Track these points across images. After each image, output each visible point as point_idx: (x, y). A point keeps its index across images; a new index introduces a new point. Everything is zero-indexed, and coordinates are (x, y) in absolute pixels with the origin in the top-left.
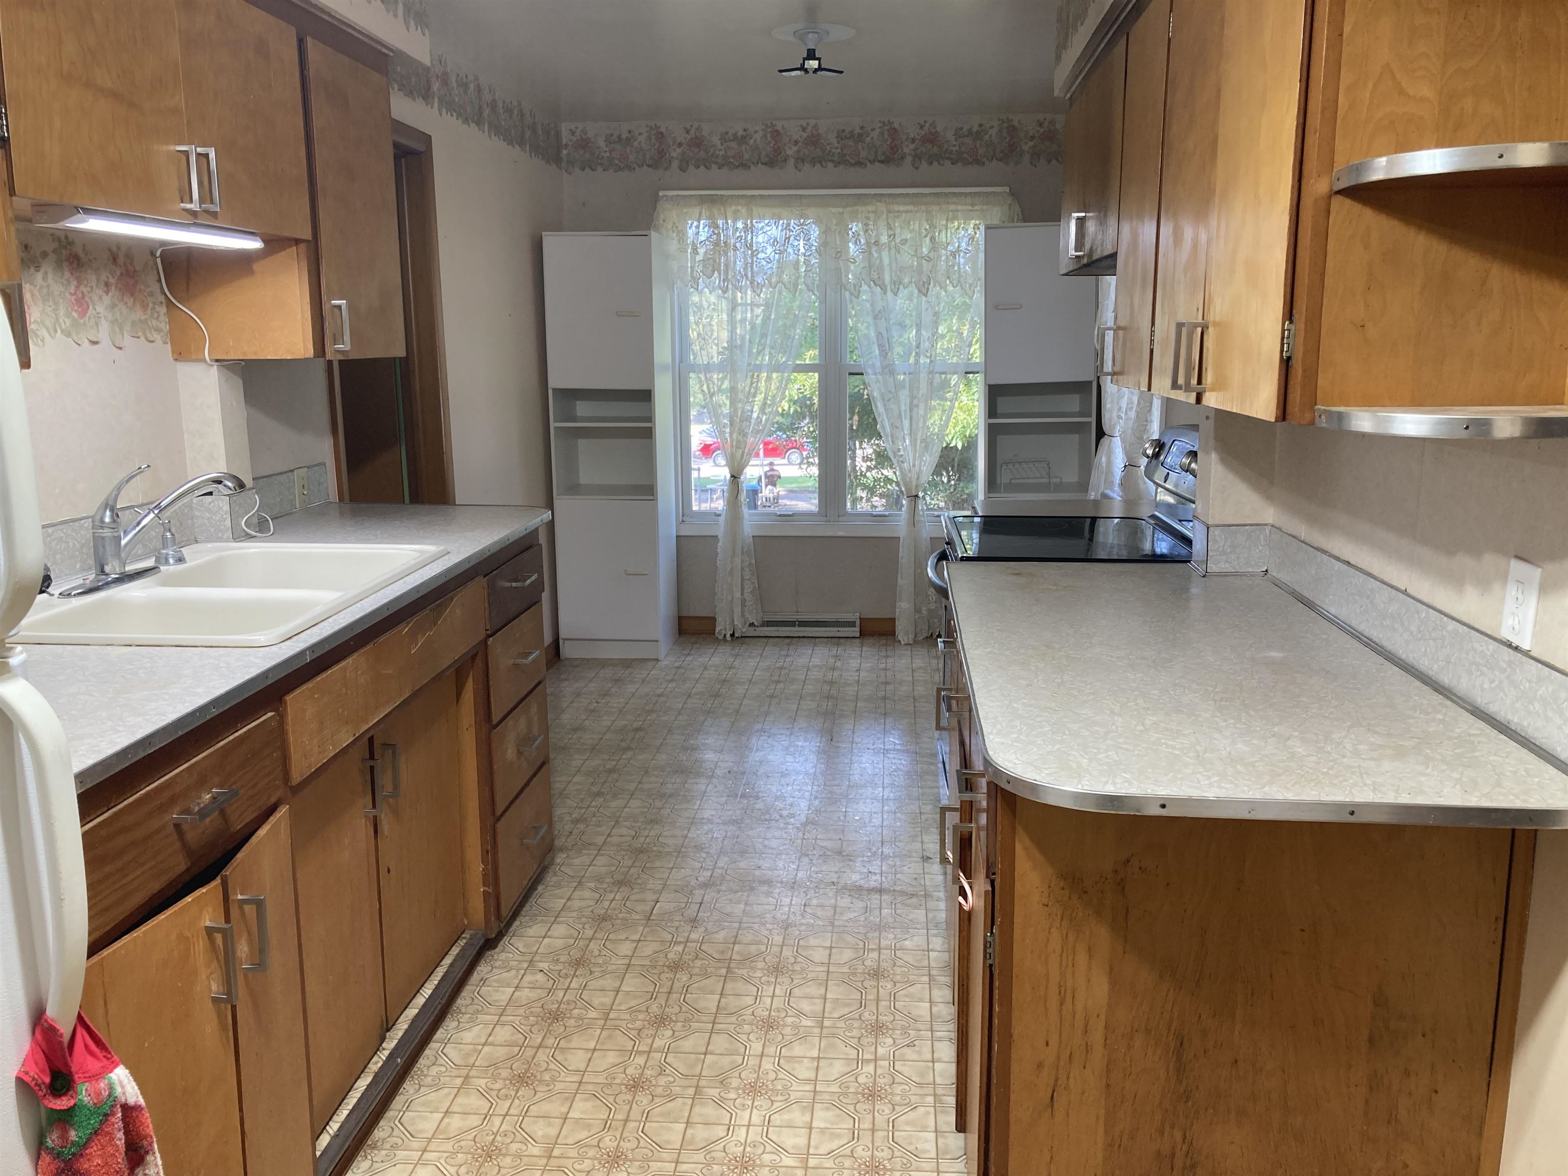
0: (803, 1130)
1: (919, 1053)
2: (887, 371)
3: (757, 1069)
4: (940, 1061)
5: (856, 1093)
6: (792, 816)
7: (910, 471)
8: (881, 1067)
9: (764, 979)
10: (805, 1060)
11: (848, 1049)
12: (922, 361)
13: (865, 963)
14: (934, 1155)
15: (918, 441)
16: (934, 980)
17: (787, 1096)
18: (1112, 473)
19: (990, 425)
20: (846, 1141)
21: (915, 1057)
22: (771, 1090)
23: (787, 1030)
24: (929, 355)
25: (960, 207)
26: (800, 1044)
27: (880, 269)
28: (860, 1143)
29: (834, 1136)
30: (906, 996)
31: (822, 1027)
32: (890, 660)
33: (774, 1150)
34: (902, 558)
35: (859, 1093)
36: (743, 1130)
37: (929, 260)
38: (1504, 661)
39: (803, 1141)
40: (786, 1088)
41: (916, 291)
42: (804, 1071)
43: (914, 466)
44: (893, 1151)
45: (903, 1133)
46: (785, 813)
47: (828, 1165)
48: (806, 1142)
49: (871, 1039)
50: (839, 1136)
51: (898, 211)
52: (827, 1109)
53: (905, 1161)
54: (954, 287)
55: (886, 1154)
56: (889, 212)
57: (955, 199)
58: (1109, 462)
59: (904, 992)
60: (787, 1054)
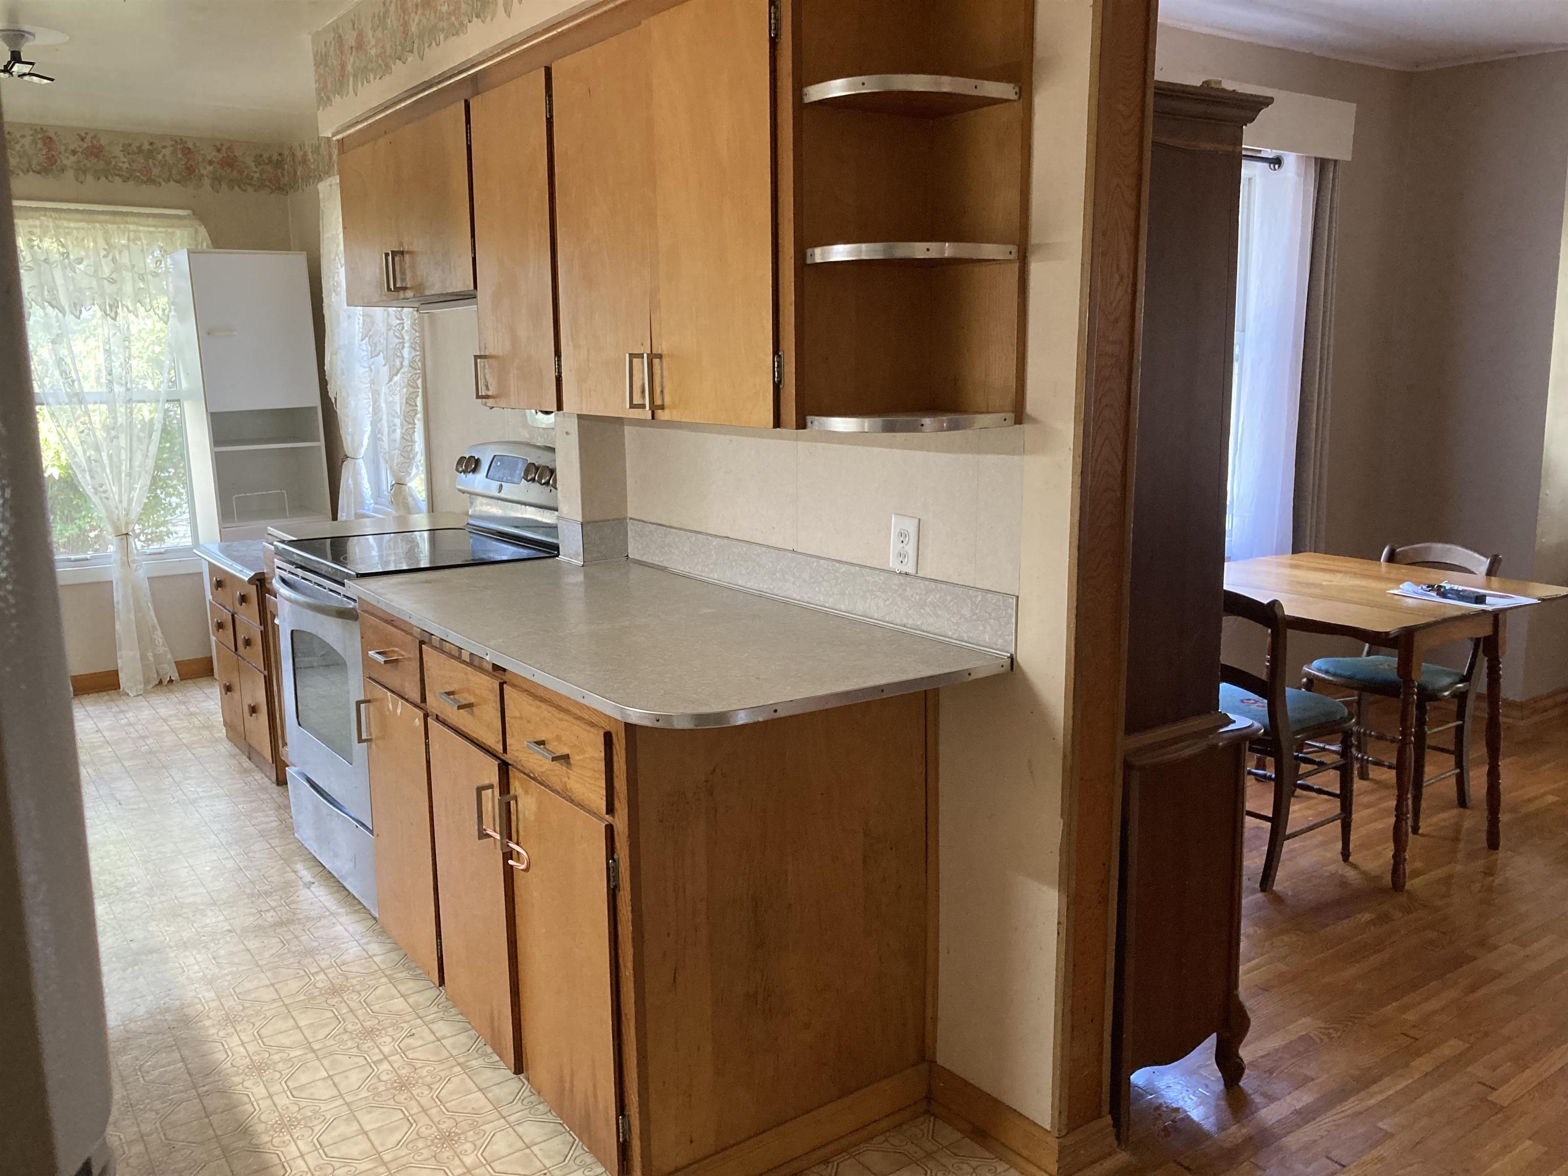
0: (360, 1137)
1: (422, 1038)
2: (75, 400)
3: (274, 1108)
4: (444, 1037)
5: (388, 1089)
6: (132, 884)
7: (117, 508)
8: (395, 1062)
9: (221, 1033)
10: (318, 1083)
11: (354, 1059)
12: (116, 390)
13: (317, 985)
14: (491, 1107)
15: (123, 475)
16: (393, 978)
17: (323, 1118)
18: (361, 495)
19: (216, 453)
20: (406, 1130)
21: (420, 1042)
22: (302, 1119)
23: (280, 1066)
24: (123, 382)
25: (141, 228)
26: (304, 1072)
27: (53, 289)
28: (419, 1125)
29: (393, 1130)
30: (377, 999)
31: (314, 1051)
32: (130, 715)
33: (343, 1164)
34: (118, 603)
35: (390, 1089)
36: (300, 1162)
37: (113, 282)
38: (895, 584)
39: (366, 1145)
40: (315, 1112)
41: (99, 313)
42: (324, 1091)
43: (121, 502)
44: (454, 1119)
45: (453, 1102)
46: (121, 884)
47: (404, 1154)
48: (369, 1144)
49: (370, 1044)
50: (396, 1128)
51: (68, 228)
52: (370, 1112)
53: (470, 1122)
54: (147, 311)
55: (450, 1123)
56: (57, 227)
57: (135, 220)
58: (357, 484)
59: (372, 996)
60: (297, 1085)
